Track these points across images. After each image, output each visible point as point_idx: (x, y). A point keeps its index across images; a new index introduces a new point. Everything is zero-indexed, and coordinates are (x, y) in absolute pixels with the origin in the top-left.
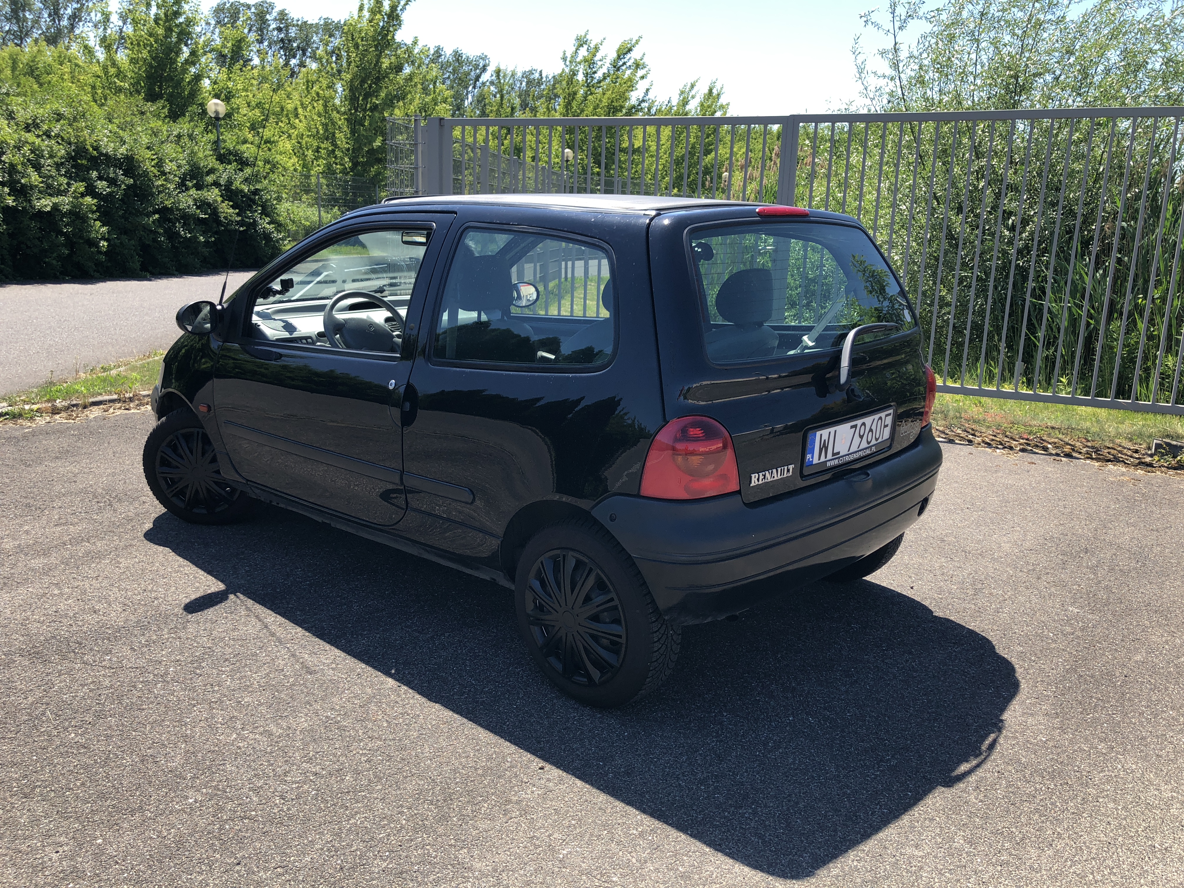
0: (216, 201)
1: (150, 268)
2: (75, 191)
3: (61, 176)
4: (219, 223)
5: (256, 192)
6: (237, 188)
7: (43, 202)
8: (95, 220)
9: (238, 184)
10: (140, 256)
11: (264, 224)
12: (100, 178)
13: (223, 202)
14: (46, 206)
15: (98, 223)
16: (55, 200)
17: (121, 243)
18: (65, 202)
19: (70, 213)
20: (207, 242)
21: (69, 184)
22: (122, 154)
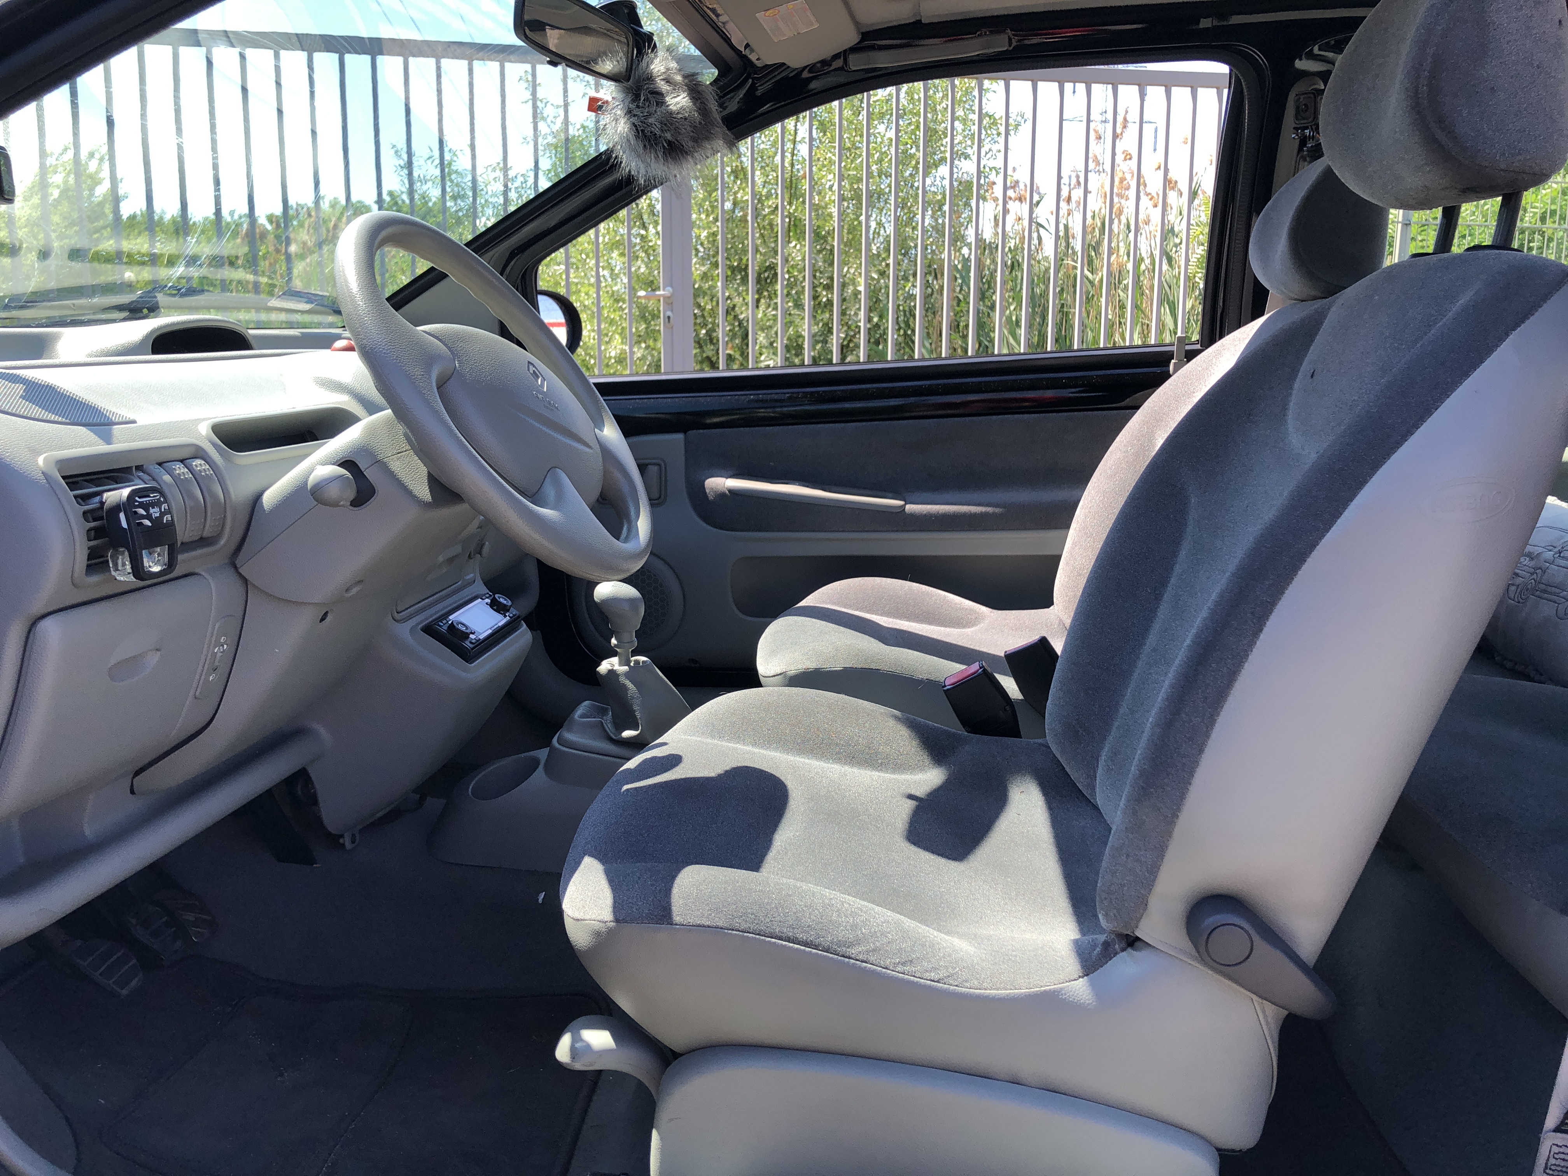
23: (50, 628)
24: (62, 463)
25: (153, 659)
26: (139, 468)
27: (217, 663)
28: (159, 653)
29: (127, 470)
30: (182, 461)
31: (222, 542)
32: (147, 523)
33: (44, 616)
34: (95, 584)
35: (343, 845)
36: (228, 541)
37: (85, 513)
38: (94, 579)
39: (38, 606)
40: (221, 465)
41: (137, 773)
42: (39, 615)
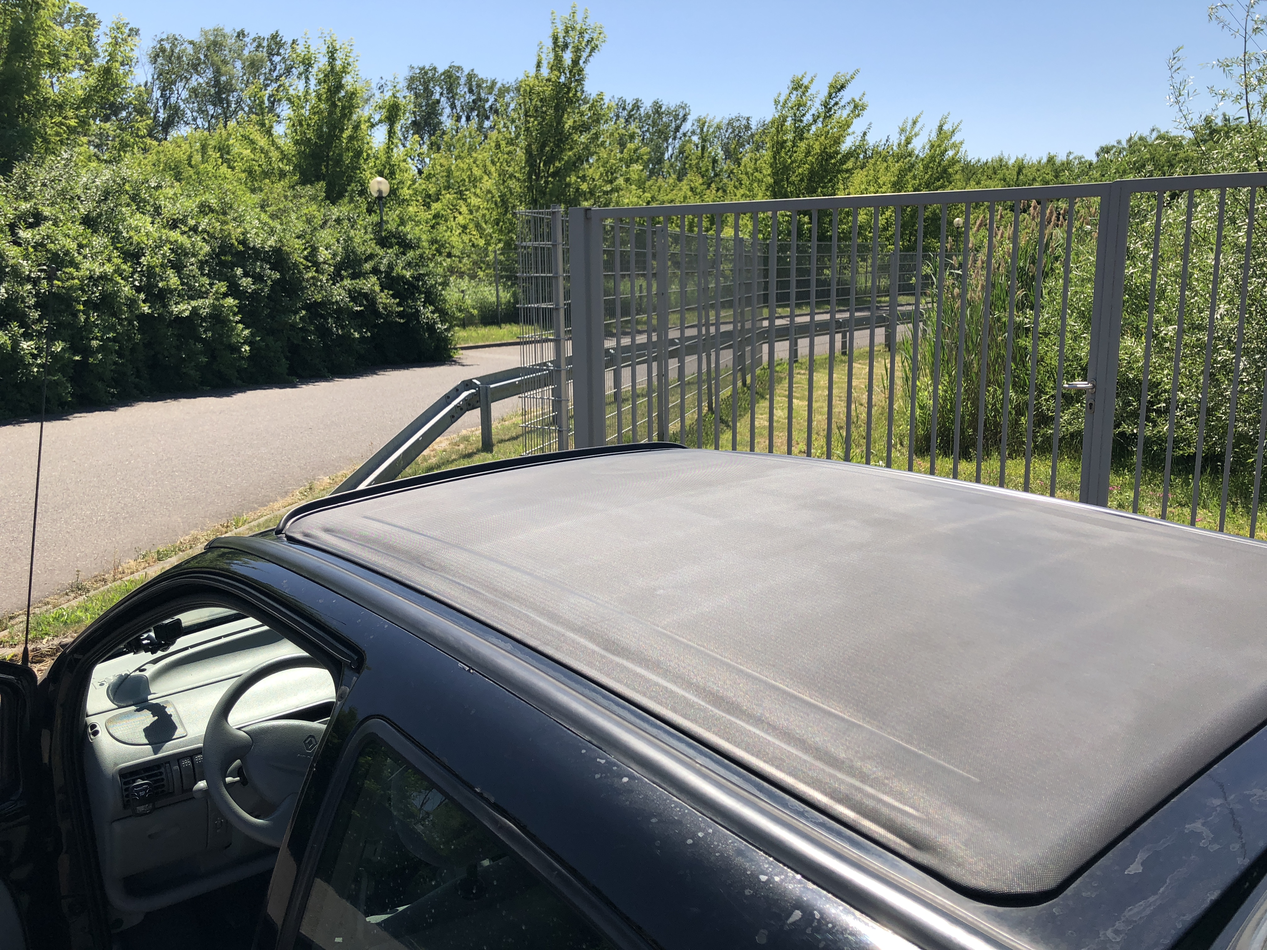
0: (374, 291)
1: (299, 371)
2: (217, 292)
3: (204, 275)
4: (378, 315)
5: (419, 277)
6: (398, 274)
7: (182, 307)
8: (237, 322)
9: (399, 270)
10: (287, 358)
11: (427, 313)
12: (246, 275)
13: (382, 291)
14: (184, 311)
15: (240, 326)
16: (194, 303)
17: (267, 345)
18: (204, 305)
19: (211, 316)
20: (362, 338)
21: (211, 285)
22: (270, 246)
23: (115, 825)
24: (122, 770)
26: (167, 763)
27: (218, 827)
29: (159, 765)
30: (191, 757)
32: (137, 798)
33: (113, 822)
37: (126, 788)
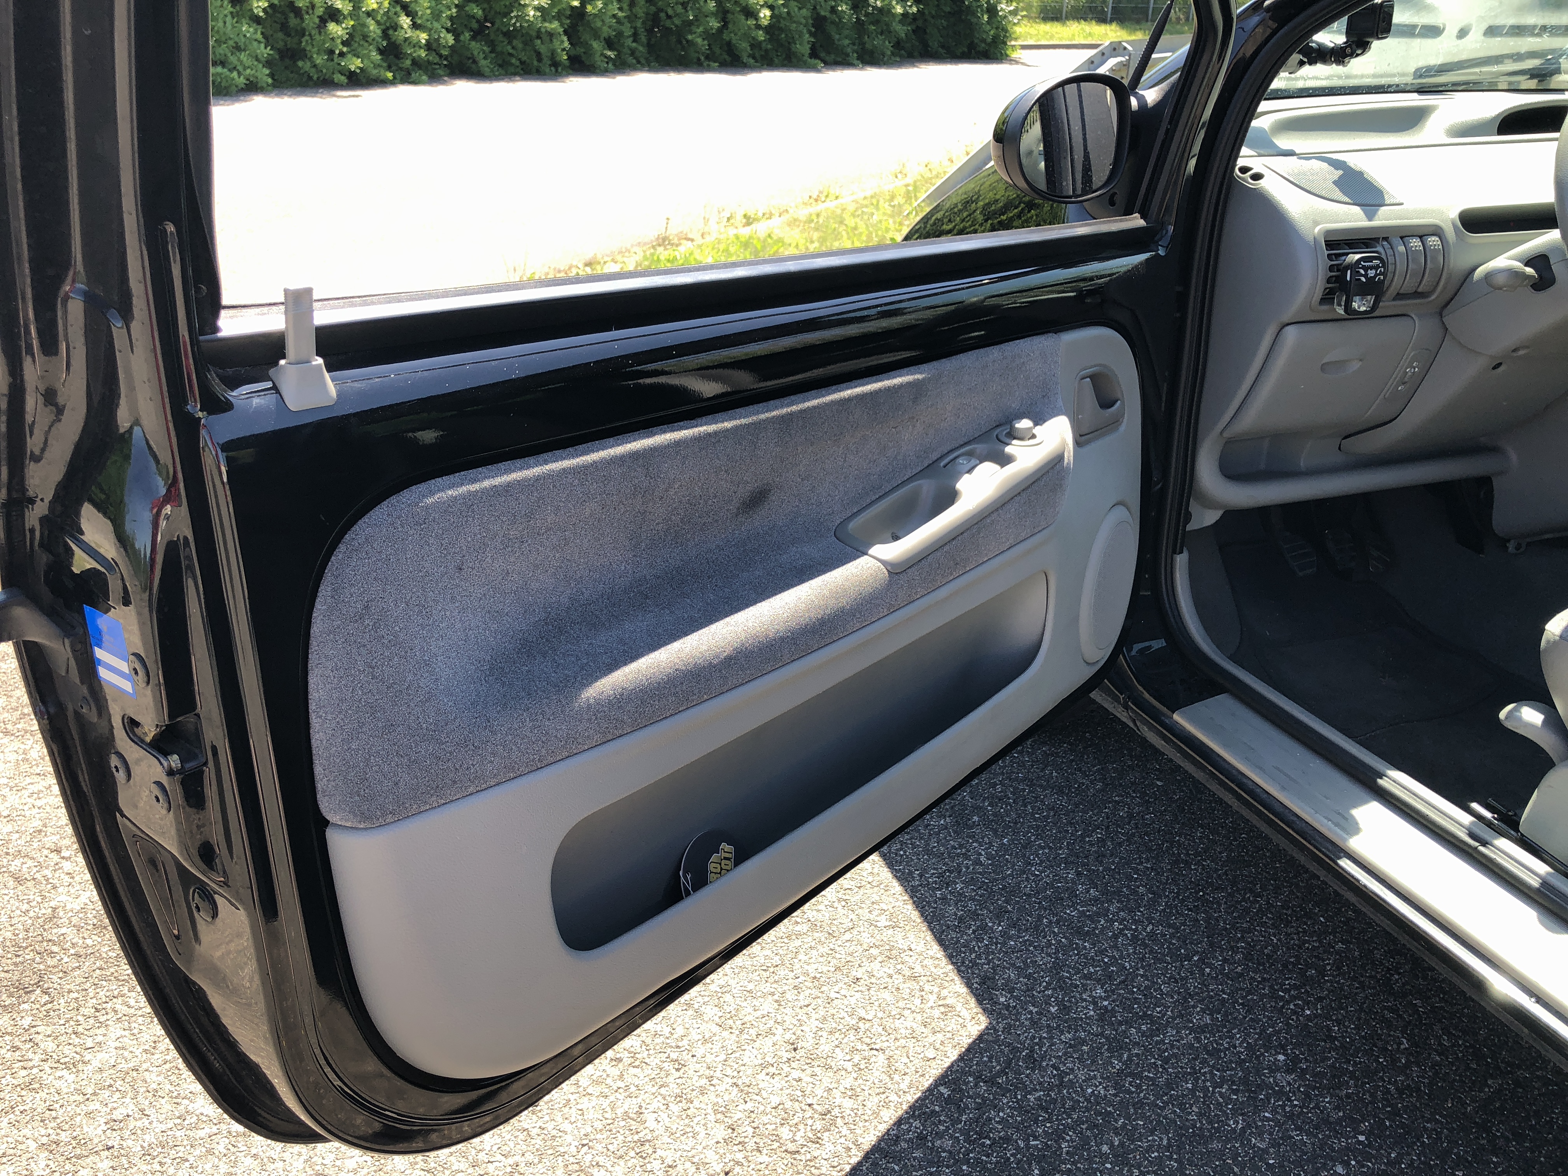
1: (823, 55)
23: (1291, 332)
24: (1328, 232)
25: (1356, 365)
26: (1386, 239)
27: (1406, 379)
28: (1360, 363)
29: (1376, 240)
30: (1421, 237)
31: (1433, 297)
32: (1363, 279)
33: (1288, 324)
34: (1324, 311)
35: (1508, 548)
36: (1438, 297)
37: (1332, 266)
38: (1325, 307)
39: (1286, 319)
40: (1451, 241)
41: (1346, 437)
42: (1287, 322)
